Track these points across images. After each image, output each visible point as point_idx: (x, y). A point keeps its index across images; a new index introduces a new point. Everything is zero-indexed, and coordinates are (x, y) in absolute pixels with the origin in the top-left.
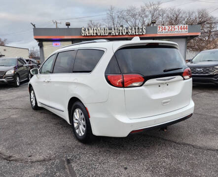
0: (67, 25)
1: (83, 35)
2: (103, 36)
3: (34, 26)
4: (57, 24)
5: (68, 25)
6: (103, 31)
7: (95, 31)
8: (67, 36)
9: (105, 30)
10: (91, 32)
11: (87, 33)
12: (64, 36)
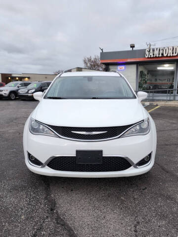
0: (131, 47)
1: (147, 57)
2: (170, 56)
3: (102, 50)
4: (150, 45)
5: (133, 46)
6: (171, 51)
7: (161, 52)
8: (131, 58)
9: (173, 49)
10: (156, 53)
11: (152, 54)
12: (127, 58)
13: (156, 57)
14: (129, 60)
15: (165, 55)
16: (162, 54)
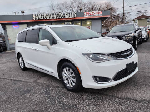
0: (22, 13)
1: (34, 19)
2: (48, 19)
7: (43, 16)
8: (23, 20)
9: (49, 15)
10: (40, 17)
11: (37, 18)
12: (21, 20)
13: (40, 19)
14: (22, 21)
15: (45, 18)
16: (44, 18)
